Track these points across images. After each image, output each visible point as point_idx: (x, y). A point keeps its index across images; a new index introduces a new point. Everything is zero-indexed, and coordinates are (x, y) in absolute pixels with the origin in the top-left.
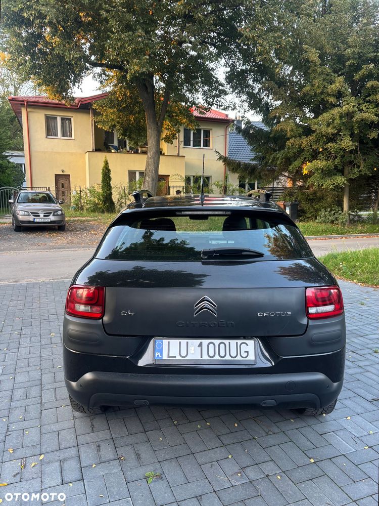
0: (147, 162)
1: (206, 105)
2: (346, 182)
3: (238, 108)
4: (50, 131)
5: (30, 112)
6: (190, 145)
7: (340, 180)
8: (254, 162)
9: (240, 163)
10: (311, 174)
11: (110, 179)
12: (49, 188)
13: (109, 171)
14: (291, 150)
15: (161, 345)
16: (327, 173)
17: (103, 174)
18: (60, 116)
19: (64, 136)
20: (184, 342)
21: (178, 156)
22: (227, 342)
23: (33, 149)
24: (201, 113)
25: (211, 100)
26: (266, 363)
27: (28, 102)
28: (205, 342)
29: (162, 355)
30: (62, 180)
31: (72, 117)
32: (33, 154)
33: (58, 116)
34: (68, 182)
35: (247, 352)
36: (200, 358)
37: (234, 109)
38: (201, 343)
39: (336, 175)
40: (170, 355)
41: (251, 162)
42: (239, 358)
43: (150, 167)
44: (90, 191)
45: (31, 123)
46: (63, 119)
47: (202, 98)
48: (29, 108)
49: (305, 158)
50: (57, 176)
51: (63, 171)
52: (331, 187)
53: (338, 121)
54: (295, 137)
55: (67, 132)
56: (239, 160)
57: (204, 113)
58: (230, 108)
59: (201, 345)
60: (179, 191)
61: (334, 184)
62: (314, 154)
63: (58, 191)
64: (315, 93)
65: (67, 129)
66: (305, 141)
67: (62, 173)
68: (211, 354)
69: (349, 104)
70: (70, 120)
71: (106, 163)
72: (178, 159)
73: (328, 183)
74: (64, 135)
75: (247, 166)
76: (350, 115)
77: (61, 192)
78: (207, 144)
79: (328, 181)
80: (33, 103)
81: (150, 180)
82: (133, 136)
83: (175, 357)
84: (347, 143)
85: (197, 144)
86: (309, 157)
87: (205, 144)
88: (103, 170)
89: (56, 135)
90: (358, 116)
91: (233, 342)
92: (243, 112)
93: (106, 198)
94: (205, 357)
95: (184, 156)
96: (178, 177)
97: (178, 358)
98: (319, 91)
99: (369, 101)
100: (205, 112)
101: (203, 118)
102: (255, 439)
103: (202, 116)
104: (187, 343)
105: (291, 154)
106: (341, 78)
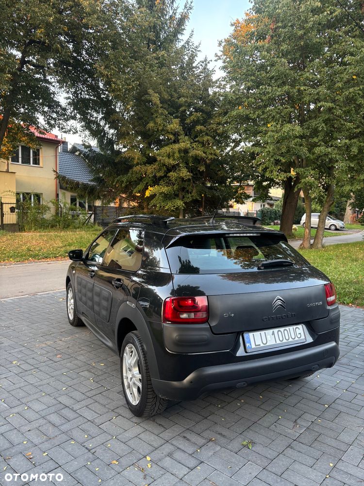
1: (47, 126)
2: (184, 205)
3: (79, 132)
6: (18, 162)
7: (179, 203)
8: (92, 183)
9: (78, 183)
10: (153, 196)
14: (134, 175)
15: (249, 338)
16: (167, 197)
20: (263, 332)
21: (7, 171)
22: (287, 328)
24: (40, 133)
25: (53, 122)
26: (310, 340)
28: (276, 330)
29: (251, 345)
35: (300, 334)
36: (275, 343)
37: (76, 133)
38: (273, 331)
39: (175, 198)
40: (256, 344)
41: (89, 183)
42: (296, 339)
47: (44, 119)
49: (147, 183)
52: (172, 208)
53: (177, 155)
54: (141, 165)
56: (78, 180)
57: (43, 133)
58: (71, 132)
59: (273, 333)
60: (13, 207)
61: (174, 206)
62: (154, 180)
64: (158, 129)
66: (150, 169)
68: (281, 339)
69: (185, 143)
72: (8, 175)
73: (169, 205)
75: (85, 186)
76: (186, 151)
78: (36, 162)
79: (170, 204)
83: (260, 345)
84: (185, 173)
85: (26, 161)
86: (150, 182)
87: (34, 162)
90: (192, 153)
91: (291, 328)
92: (84, 136)
94: (278, 342)
95: (15, 173)
96: (10, 193)
97: (262, 345)
98: (160, 128)
99: (198, 141)
100: (45, 132)
101: (42, 138)
102: (281, 402)
103: (41, 136)
104: (265, 333)
105: (134, 179)
106: (177, 120)
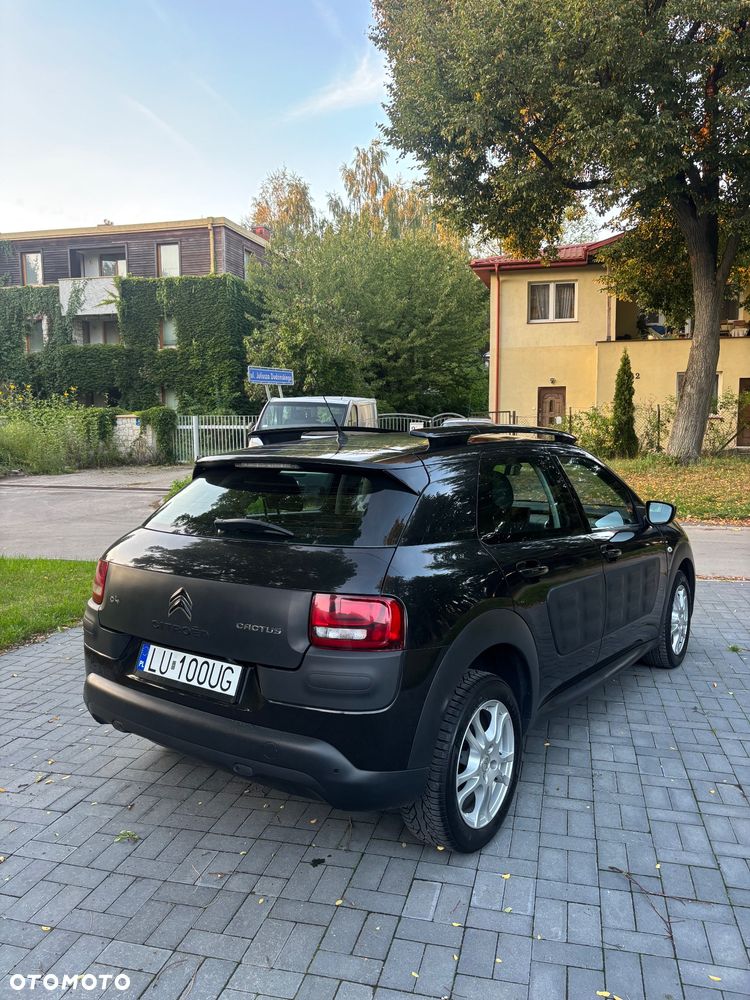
0: (692, 356)
4: (535, 311)
5: (504, 281)
11: (631, 392)
12: (514, 412)
13: (630, 376)
17: (618, 384)
18: (554, 282)
19: (560, 318)
23: (504, 345)
27: (500, 265)
30: (550, 397)
31: (576, 280)
32: (504, 353)
33: (551, 282)
34: (561, 400)
35: (230, 683)
43: (695, 366)
44: (590, 418)
45: (504, 301)
46: (560, 288)
48: (502, 275)
50: (541, 390)
51: (553, 381)
55: (564, 310)
63: (542, 418)
65: (567, 304)
67: (551, 385)
70: (572, 286)
71: (626, 362)
74: (559, 315)
77: (548, 419)
80: (508, 267)
81: (693, 391)
82: (673, 305)
88: (619, 376)
89: (546, 316)
93: (621, 430)
